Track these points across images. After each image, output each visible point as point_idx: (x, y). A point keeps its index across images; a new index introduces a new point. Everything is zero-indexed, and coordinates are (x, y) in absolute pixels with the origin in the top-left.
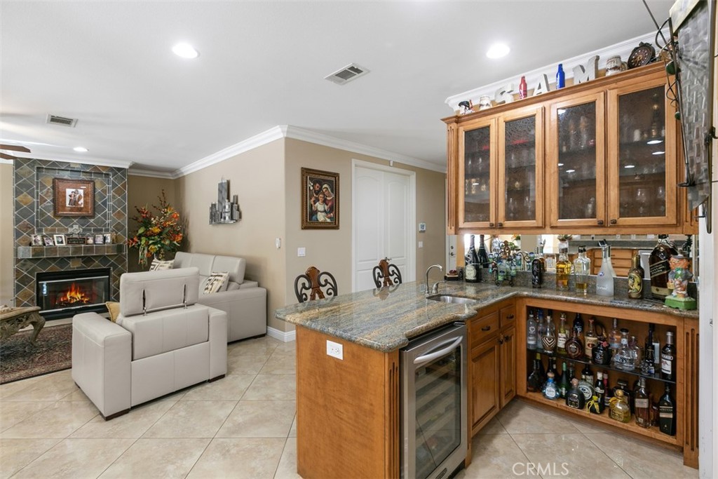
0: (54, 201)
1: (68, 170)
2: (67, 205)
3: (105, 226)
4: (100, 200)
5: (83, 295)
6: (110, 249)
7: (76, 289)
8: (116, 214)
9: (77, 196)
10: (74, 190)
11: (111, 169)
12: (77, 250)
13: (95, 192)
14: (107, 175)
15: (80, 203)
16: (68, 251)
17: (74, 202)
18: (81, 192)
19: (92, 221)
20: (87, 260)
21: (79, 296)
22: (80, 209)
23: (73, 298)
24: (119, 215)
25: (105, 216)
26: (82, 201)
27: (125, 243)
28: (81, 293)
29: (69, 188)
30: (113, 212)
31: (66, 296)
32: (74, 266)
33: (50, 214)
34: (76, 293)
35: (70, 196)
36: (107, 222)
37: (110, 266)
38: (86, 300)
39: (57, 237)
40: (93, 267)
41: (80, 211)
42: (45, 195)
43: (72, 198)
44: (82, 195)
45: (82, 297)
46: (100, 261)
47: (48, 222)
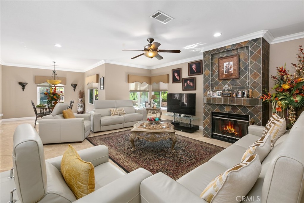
0: (219, 71)
1: (225, 52)
2: (225, 73)
3: (246, 85)
4: (243, 66)
5: (235, 130)
6: (245, 102)
7: (231, 125)
8: (253, 75)
9: (230, 66)
10: (228, 63)
11: (249, 42)
12: (226, 101)
13: (239, 62)
14: (248, 47)
15: (231, 71)
16: (221, 101)
17: (228, 71)
18: (232, 63)
19: (238, 81)
20: (234, 107)
21: (233, 130)
22: (231, 75)
23: (231, 130)
24: (256, 75)
25: (246, 77)
26: (232, 69)
27: (259, 97)
28: (234, 128)
29: (226, 62)
30: (251, 74)
31: (226, 128)
32: (227, 110)
33: (217, 79)
34: (231, 128)
35: (226, 67)
36: (247, 81)
37: (248, 113)
38: (236, 133)
39: (218, 92)
40: (237, 113)
41: (231, 76)
42: (215, 69)
43: (227, 68)
44: (232, 65)
45: (234, 131)
46: (242, 110)
47: (217, 84)
